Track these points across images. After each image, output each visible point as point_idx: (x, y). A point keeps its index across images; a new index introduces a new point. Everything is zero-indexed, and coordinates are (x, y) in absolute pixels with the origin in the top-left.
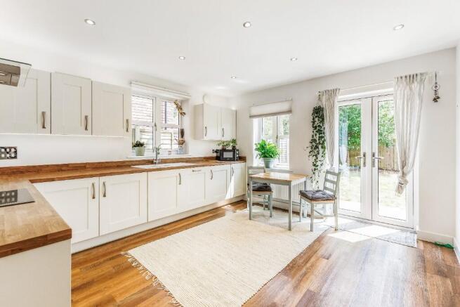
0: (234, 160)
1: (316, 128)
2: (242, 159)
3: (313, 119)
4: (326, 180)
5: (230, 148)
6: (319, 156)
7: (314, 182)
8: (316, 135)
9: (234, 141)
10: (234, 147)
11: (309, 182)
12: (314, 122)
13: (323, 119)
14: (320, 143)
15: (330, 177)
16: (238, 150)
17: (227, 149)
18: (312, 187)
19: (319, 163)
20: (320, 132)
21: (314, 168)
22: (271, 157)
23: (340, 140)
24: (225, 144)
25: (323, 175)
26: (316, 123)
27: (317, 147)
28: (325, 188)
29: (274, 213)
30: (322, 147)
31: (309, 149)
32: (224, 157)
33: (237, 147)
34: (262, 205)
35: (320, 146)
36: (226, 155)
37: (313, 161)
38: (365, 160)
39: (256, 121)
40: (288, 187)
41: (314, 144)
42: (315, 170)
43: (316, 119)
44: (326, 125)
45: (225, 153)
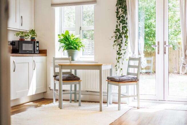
0: (34, 53)
1: (119, 18)
2: (43, 52)
3: (117, 10)
4: (129, 66)
5: (29, 39)
6: (123, 45)
7: (119, 70)
8: (120, 25)
9: (33, 32)
10: (33, 39)
11: (114, 70)
12: (118, 13)
13: (126, 10)
14: (123, 33)
15: (132, 63)
16: (38, 42)
17: (26, 40)
18: (116, 75)
19: (122, 52)
20: (123, 22)
21: (118, 56)
22: (76, 49)
23: (139, 35)
24: (24, 35)
25: (126, 63)
26: (120, 14)
27: (120, 36)
28: (128, 74)
29: (82, 104)
30: (125, 37)
31: (114, 39)
32: (24, 49)
33: (37, 39)
34: (68, 100)
35: (123, 36)
36: (25, 47)
37: (118, 50)
38: (159, 47)
39: (57, 9)
40: (98, 71)
41: (118, 33)
42: (119, 58)
43: (120, 10)
44: (129, 16)
45: (24, 45)
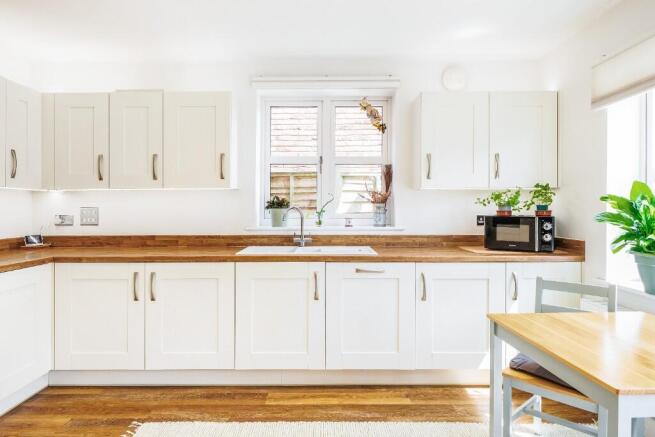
0: (532, 251)
2: (568, 248)
16: (548, 219)
17: (515, 214)
24: (505, 198)
45: (504, 228)
